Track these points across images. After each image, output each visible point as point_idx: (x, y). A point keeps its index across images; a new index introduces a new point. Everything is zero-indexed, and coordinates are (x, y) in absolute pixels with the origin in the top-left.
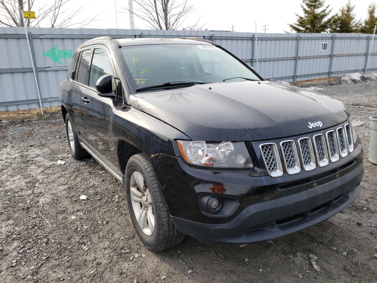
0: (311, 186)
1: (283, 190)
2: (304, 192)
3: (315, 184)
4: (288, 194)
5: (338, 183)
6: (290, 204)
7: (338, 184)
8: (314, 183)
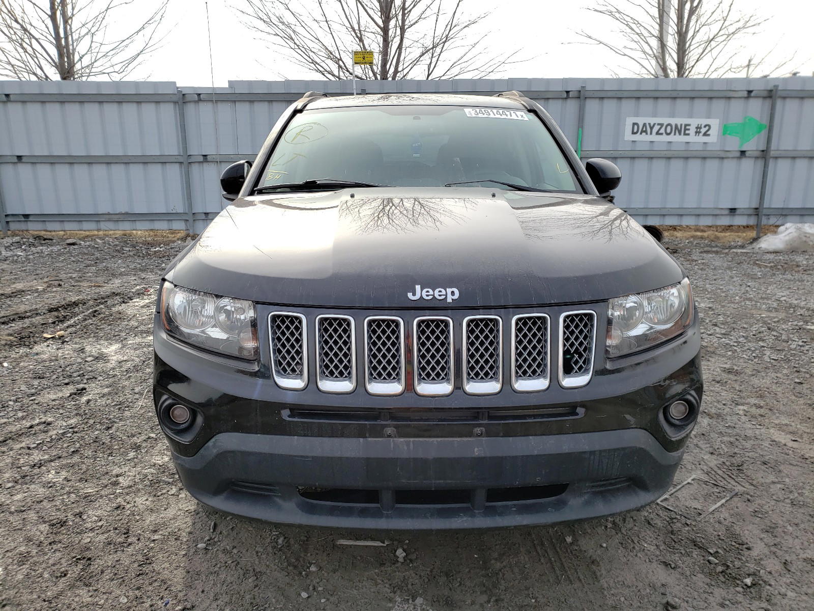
0: (377, 432)
1: (299, 420)
2: (354, 440)
3: (389, 431)
4: (306, 432)
5: (476, 449)
6: (307, 457)
7: (477, 452)
8: (386, 426)
